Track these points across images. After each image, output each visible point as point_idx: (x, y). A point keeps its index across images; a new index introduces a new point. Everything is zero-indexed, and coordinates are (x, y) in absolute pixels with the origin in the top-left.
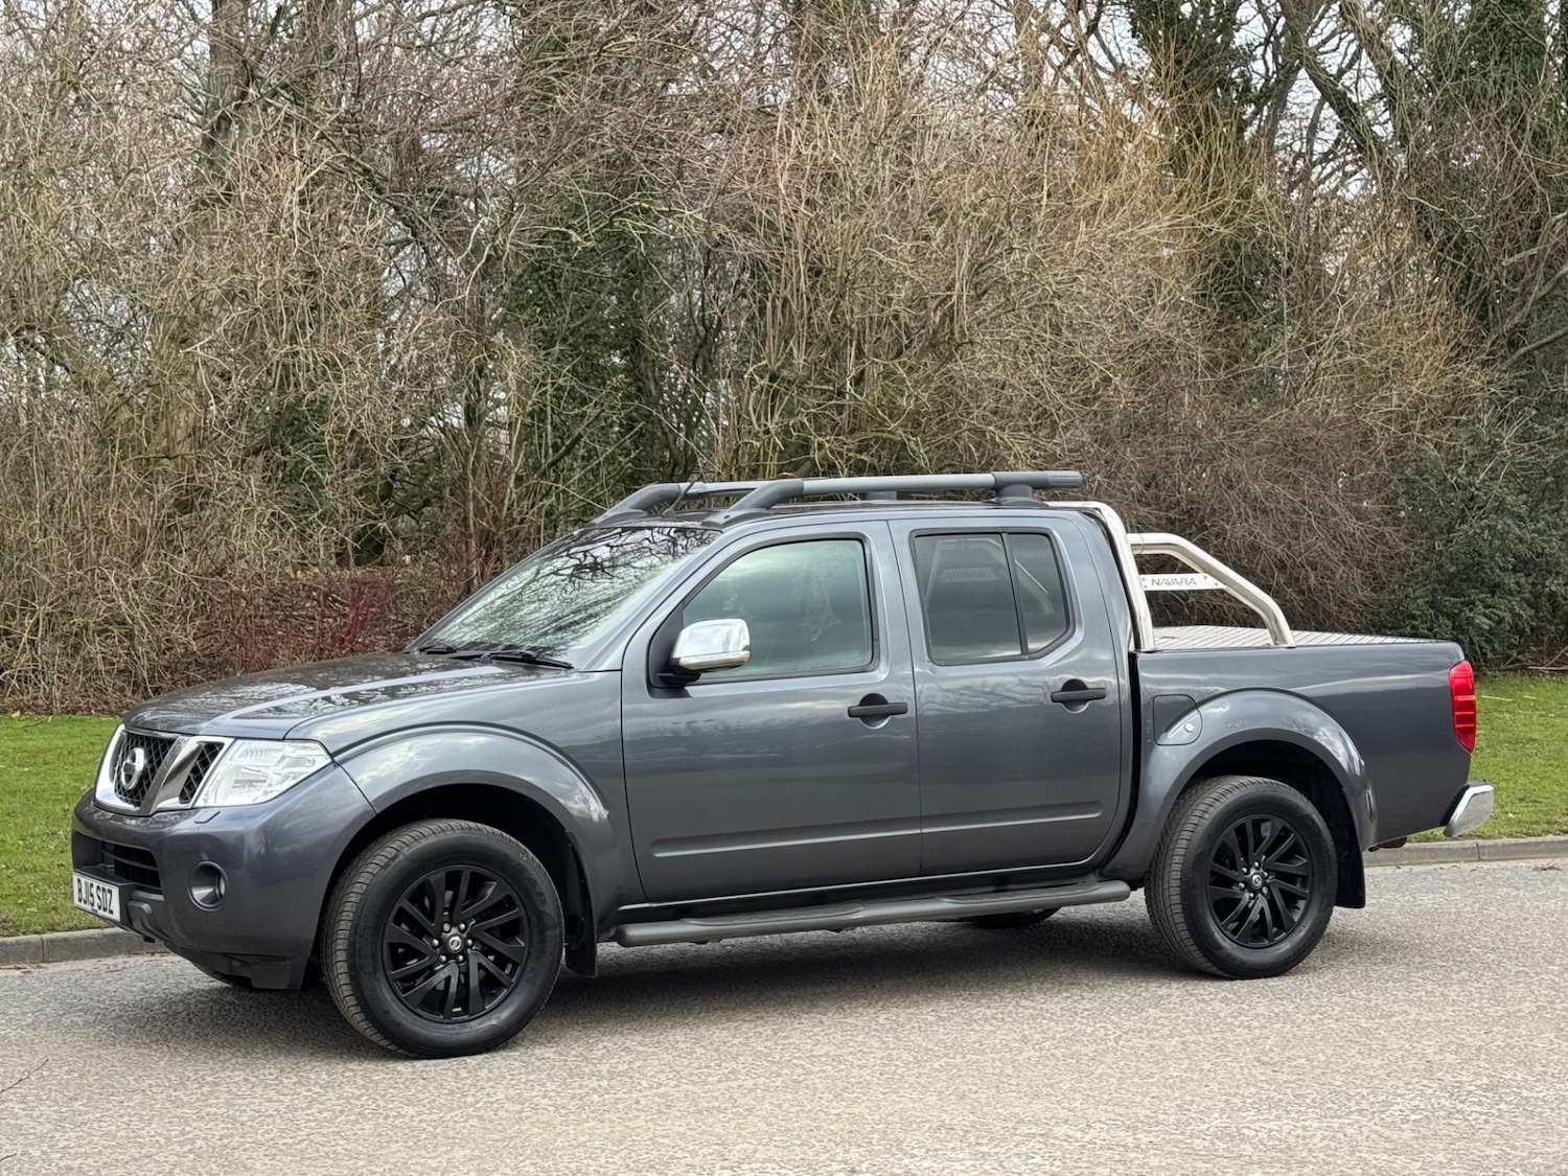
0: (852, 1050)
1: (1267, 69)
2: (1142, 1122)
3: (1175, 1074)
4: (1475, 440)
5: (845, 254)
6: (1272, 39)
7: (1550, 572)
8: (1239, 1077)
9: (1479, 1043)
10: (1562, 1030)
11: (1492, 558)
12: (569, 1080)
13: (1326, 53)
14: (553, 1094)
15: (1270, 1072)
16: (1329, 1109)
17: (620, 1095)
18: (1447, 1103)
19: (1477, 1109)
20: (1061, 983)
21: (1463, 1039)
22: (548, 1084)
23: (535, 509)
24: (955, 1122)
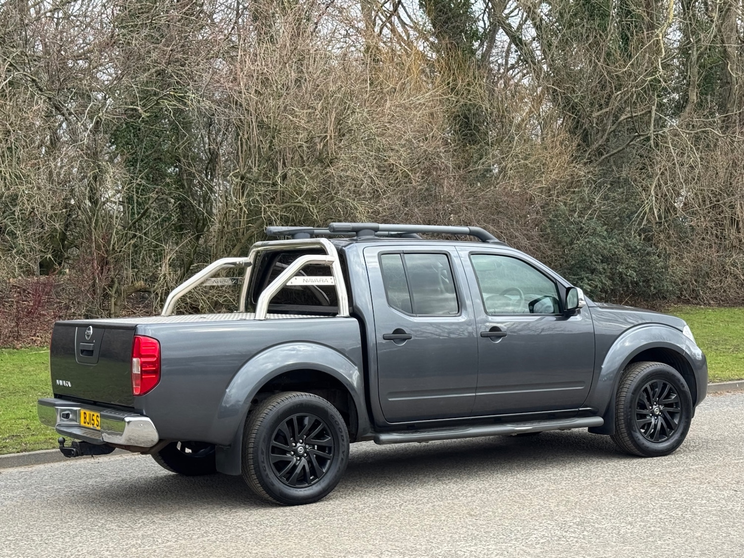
0: (268, 517)
1: (485, 24)
2: (408, 550)
3: (428, 523)
4: (582, 200)
5: (274, 117)
6: (487, 10)
7: (618, 263)
8: (458, 523)
9: (577, 500)
10: (617, 491)
11: (591, 257)
12: (121, 541)
13: (513, 16)
14: (112, 549)
15: (474, 520)
16: (501, 538)
17: (147, 547)
18: (559, 533)
19: (573, 535)
20: (376, 477)
21: (569, 498)
22: (110, 544)
23: (127, 245)
24: (315, 554)
